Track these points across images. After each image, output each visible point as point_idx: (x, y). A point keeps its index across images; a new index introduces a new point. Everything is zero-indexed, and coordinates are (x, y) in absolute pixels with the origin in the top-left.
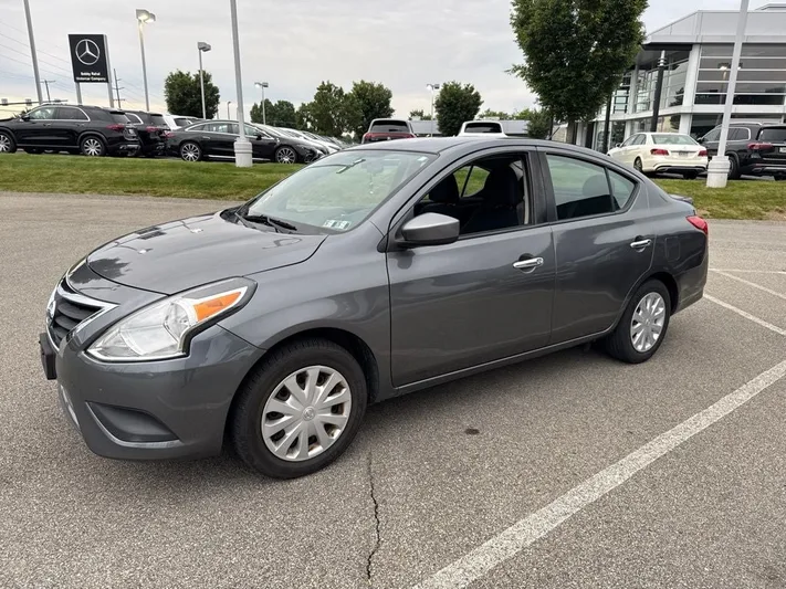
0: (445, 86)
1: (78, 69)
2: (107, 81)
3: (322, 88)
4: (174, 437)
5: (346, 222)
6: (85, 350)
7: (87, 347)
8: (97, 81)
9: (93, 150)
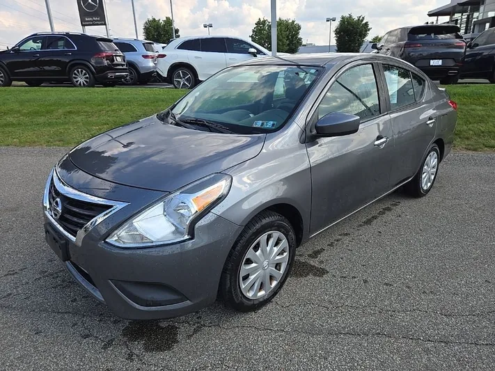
0: (343, 18)
1: (83, 15)
2: (105, 24)
3: (258, 24)
4: (185, 298)
5: (272, 122)
6: (104, 240)
7: (106, 238)
8: (98, 25)
9: (81, 79)
